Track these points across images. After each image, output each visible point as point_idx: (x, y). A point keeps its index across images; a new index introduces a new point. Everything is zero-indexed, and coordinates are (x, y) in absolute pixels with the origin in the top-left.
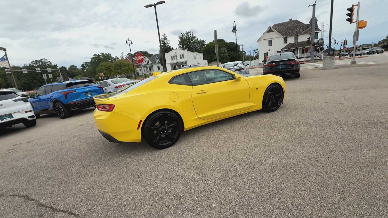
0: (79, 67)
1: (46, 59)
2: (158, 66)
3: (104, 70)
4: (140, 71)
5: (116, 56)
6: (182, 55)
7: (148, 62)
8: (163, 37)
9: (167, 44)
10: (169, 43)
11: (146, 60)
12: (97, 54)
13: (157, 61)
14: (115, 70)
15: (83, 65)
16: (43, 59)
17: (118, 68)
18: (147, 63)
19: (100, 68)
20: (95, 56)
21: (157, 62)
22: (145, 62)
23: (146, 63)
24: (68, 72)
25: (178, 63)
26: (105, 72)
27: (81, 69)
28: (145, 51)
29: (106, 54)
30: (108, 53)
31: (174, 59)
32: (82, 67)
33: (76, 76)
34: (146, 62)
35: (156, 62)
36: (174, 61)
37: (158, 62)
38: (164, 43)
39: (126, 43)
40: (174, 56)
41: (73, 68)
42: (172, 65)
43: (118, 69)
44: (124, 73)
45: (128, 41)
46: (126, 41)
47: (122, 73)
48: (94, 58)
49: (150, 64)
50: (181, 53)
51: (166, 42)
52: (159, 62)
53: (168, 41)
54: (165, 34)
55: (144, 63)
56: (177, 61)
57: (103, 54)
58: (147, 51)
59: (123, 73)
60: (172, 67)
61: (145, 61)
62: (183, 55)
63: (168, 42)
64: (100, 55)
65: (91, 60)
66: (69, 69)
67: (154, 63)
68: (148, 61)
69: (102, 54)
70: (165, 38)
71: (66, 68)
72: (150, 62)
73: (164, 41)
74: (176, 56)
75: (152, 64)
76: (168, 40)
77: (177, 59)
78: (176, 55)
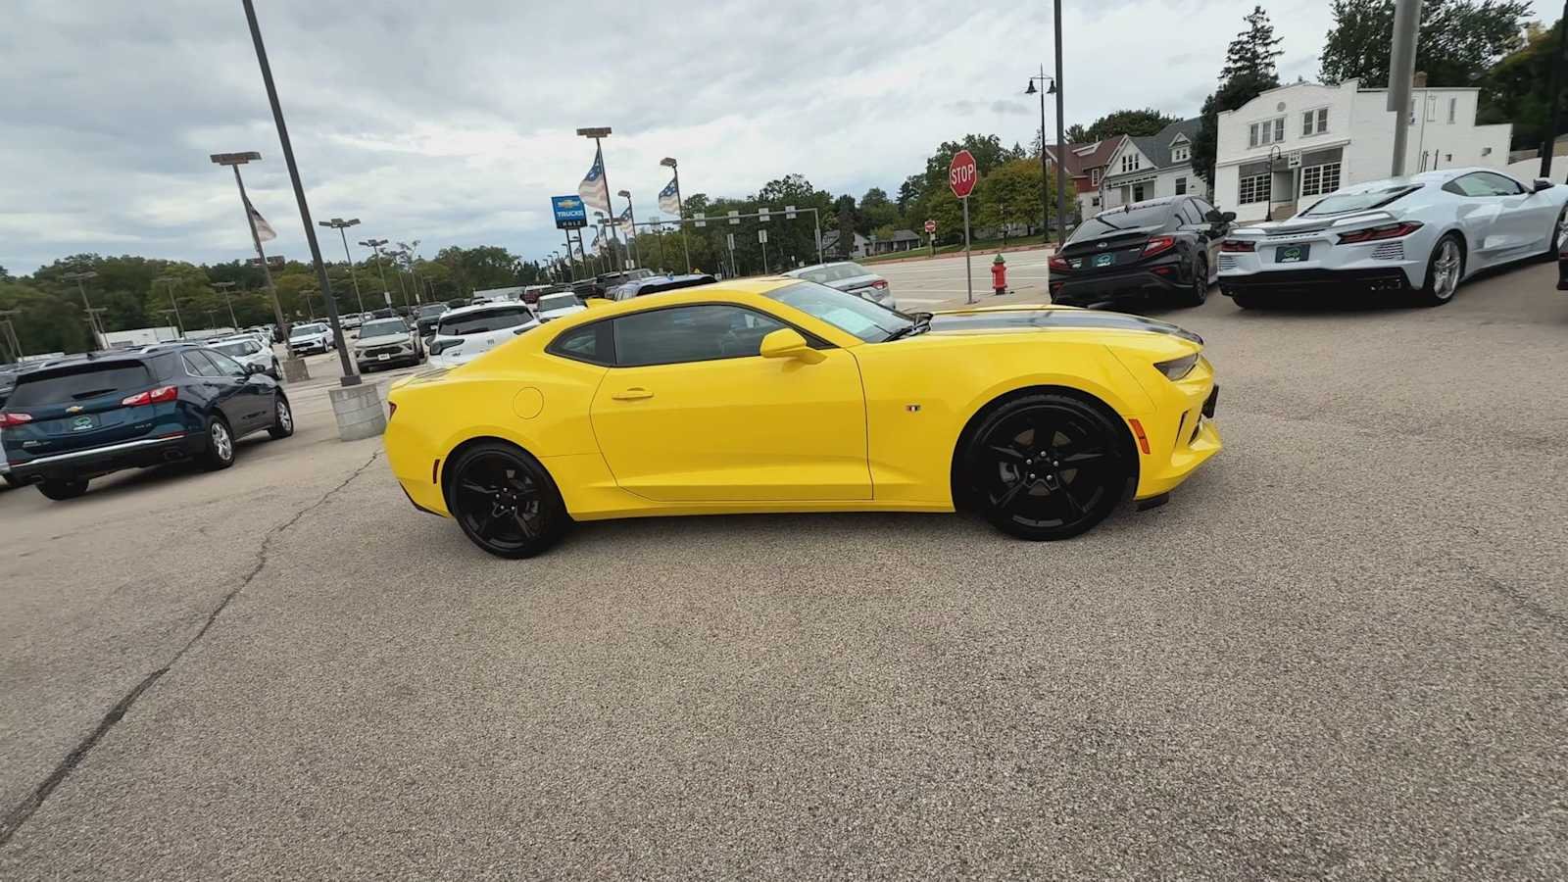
0: (893, 195)
1: (800, 176)
2: (1178, 181)
3: (953, 205)
4: (1094, 205)
5: (1017, 145)
6: (1316, 117)
7: (1134, 163)
8: (1251, 25)
9: (1267, 61)
10: (1280, 53)
11: (1124, 154)
12: (950, 143)
13: (1178, 152)
14: (989, 205)
15: (905, 188)
16: (791, 176)
17: (1000, 198)
18: (1130, 166)
19: (941, 199)
20: (944, 150)
21: (1178, 158)
22: (1120, 164)
23: (1124, 167)
24: (858, 214)
25: (1279, 158)
26: (955, 215)
27: (898, 202)
28: (1143, 110)
29: (982, 140)
30: (990, 134)
31: (1266, 139)
32: (901, 196)
33: (876, 230)
34: (1124, 161)
35: (1174, 160)
36: (1261, 153)
37: (1181, 159)
38: (1246, 60)
39: (1027, 89)
40: (1267, 125)
41: (876, 197)
42: (1246, 169)
43: (1000, 200)
44: (1019, 217)
45: (1037, 84)
46: (1031, 83)
47: (1011, 214)
48: (937, 159)
49: (1142, 171)
50: (1314, 105)
51: (1260, 50)
52: (1189, 157)
53: (1276, 42)
54: (1262, 10)
55: (1116, 169)
56: (1276, 151)
57: (970, 138)
58: (1154, 109)
59: (1014, 217)
60: (1243, 181)
61: (1121, 159)
62: (1323, 114)
63: (1272, 48)
64: (961, 143)
65: (929, 168)
66: (862, 204)
67: (1164, 163)
68: (1134, 159)
69: (967, 142)
70: (1257, 30)
71: (854, 200)
72: (1145, 163)
73: (1250, 46)
74: (1280, 123)
75: (1153, 168)
76: (1274, 36)
77: (1281, 138)
78: (1279, 115)
